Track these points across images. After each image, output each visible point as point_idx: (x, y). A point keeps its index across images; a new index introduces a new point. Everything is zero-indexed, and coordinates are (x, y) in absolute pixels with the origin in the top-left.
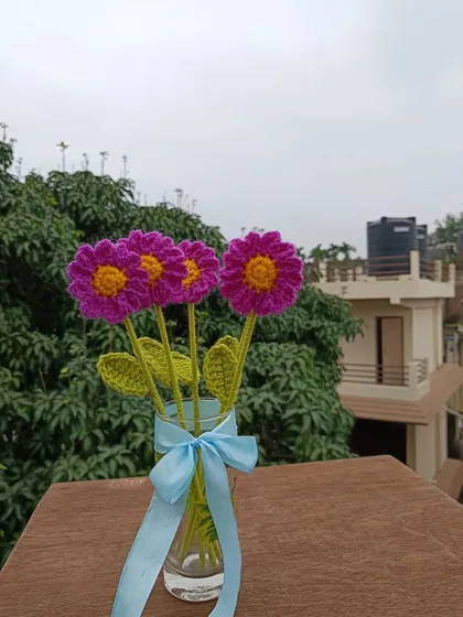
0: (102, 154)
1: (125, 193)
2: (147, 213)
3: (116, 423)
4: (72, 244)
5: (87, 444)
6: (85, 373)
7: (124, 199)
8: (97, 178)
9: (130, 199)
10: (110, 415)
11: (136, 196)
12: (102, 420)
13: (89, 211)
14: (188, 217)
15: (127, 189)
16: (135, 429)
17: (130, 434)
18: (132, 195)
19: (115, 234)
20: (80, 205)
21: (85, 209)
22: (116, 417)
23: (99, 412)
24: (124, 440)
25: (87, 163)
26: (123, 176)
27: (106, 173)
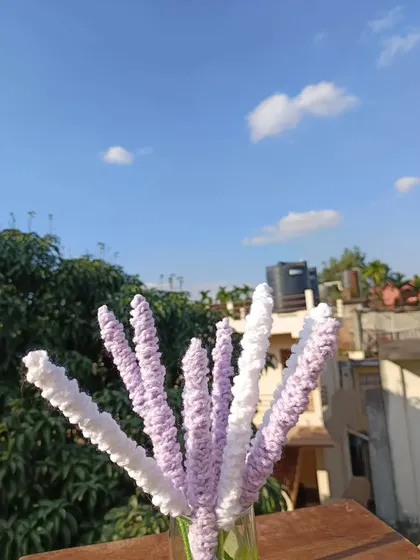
0: (30, 213)
1: (51, 248)
2: (73, 267)
3: (56, 475)
4: (5, 299)
5: (27, 501)
6: (23, 425)
7: (49, 254)
8: (25, 234)
9: (55, 253)
10: (49, 466)
11: (61, 251)
12: (41, 473)
13: (18, 267)
14: (111, 268)
15: (53, 244)
16: (76, 479)
17: (70, 486)
18: (57, 249)
19: (42, 287)
20: (9, 262)
21: (13, 265)
22: (56, 469)
23: (38, 465)
24: (64, 493)
25: (14, 221)
26: (49, 233)
27: (33, 230)
